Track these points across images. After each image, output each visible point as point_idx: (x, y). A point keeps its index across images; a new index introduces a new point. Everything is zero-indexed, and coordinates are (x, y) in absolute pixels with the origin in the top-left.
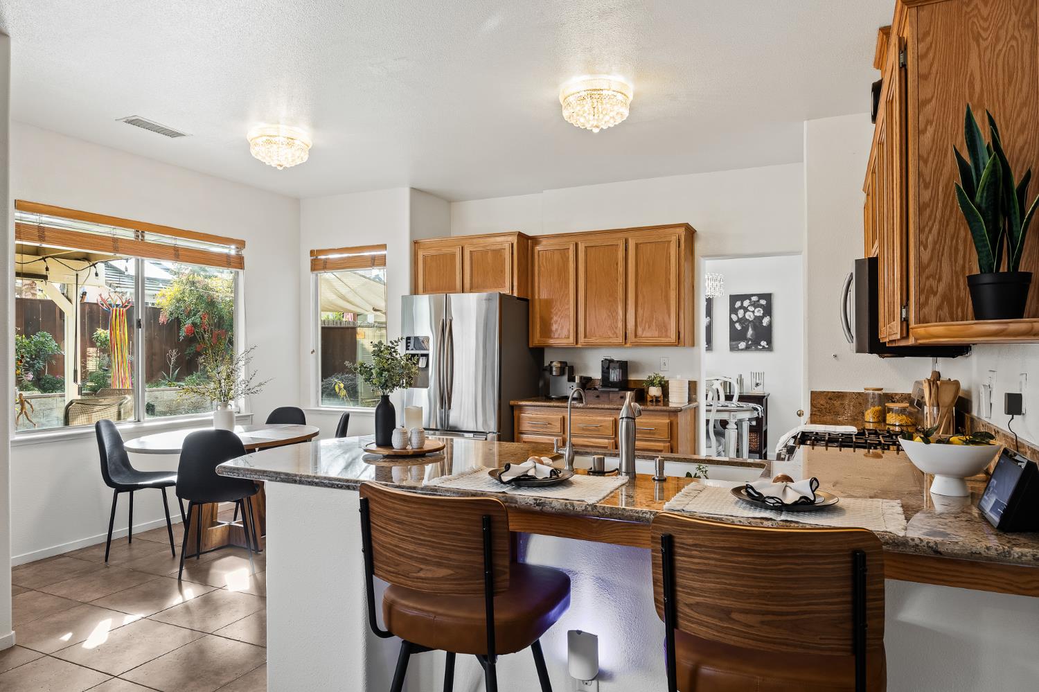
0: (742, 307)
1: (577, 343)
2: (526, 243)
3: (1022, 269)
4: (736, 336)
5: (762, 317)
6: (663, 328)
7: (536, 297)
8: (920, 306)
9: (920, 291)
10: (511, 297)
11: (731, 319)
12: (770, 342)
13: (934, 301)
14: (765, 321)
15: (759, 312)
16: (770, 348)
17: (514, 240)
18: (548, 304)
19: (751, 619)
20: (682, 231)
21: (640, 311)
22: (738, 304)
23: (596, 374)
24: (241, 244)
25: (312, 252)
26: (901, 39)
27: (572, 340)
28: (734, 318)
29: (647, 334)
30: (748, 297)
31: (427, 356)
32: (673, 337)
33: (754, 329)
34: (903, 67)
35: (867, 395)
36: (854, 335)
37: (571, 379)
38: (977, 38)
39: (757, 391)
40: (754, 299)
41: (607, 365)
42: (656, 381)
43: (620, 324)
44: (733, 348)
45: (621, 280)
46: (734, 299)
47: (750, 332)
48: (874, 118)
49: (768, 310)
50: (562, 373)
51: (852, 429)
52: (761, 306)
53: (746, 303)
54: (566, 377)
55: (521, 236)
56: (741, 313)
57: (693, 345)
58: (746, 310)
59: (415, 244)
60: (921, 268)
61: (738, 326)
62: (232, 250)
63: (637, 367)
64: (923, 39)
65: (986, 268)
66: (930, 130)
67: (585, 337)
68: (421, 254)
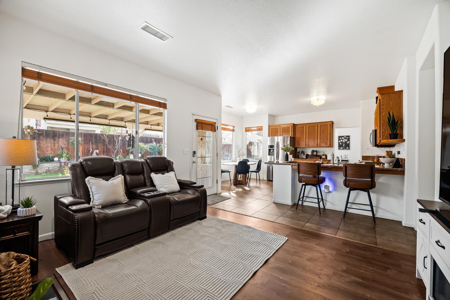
0: (342, 139)
1: (306, 146)
2: (294, 126)
3: (397, 133)
4: (340, 146)
5: (347, 142)
6: (327, 143)
7: (296, 137)
8: (382, 138)
9: (382, 136)
10: (291, 137)
11: (339, 142)
12: (349, 147)
13: (384, 137)
14: (348, 142)
15: (346, 140)
16: (349, 149)
17: (292, 125)
18: (299, 138)
19: (358, 175)
20: (331, 123)
21: (321, 140)
22: (341, 138)
23: (310, 153)
24: (234, 127)
25: (246, 128)
26: (380, 99)
27: (305, 146)
28: (340, 141)
29: (323, 145)
30: (344, 136)
31: (273, 149)
32: (329, 145)
33: (345, 144)
34: (380, 103)
35: (375, 156)
36: (372, 143)
37: (304, 154)
38: (392, 100)
39: (346, 159)
40: (345, 137)
41: (313, 151)
42: (324, 155)
43: (316, 143)
44: (339, 149)
45: (316, 133)
46: (339, 137)
47: (344, 145)
48: (376, 103)
49: (349, 140)
50: (302, 153)
51: (372, 161)
52: (347, 139)
53: (343, 138)
54: (303, 154)
55: (294, 124)
56: (341, 140)
57: (333, 147)
58: (343, 140)
59: (269, 126)
60: (383, 132)
61: (341, 144)
62: (232, 128)
63: (319, 152)
64: (383, 100)
65: (392, 132)
66: (384, 113)
67: (308, 145)
68: (270, 128)
